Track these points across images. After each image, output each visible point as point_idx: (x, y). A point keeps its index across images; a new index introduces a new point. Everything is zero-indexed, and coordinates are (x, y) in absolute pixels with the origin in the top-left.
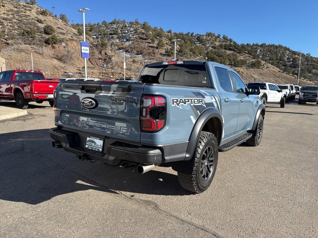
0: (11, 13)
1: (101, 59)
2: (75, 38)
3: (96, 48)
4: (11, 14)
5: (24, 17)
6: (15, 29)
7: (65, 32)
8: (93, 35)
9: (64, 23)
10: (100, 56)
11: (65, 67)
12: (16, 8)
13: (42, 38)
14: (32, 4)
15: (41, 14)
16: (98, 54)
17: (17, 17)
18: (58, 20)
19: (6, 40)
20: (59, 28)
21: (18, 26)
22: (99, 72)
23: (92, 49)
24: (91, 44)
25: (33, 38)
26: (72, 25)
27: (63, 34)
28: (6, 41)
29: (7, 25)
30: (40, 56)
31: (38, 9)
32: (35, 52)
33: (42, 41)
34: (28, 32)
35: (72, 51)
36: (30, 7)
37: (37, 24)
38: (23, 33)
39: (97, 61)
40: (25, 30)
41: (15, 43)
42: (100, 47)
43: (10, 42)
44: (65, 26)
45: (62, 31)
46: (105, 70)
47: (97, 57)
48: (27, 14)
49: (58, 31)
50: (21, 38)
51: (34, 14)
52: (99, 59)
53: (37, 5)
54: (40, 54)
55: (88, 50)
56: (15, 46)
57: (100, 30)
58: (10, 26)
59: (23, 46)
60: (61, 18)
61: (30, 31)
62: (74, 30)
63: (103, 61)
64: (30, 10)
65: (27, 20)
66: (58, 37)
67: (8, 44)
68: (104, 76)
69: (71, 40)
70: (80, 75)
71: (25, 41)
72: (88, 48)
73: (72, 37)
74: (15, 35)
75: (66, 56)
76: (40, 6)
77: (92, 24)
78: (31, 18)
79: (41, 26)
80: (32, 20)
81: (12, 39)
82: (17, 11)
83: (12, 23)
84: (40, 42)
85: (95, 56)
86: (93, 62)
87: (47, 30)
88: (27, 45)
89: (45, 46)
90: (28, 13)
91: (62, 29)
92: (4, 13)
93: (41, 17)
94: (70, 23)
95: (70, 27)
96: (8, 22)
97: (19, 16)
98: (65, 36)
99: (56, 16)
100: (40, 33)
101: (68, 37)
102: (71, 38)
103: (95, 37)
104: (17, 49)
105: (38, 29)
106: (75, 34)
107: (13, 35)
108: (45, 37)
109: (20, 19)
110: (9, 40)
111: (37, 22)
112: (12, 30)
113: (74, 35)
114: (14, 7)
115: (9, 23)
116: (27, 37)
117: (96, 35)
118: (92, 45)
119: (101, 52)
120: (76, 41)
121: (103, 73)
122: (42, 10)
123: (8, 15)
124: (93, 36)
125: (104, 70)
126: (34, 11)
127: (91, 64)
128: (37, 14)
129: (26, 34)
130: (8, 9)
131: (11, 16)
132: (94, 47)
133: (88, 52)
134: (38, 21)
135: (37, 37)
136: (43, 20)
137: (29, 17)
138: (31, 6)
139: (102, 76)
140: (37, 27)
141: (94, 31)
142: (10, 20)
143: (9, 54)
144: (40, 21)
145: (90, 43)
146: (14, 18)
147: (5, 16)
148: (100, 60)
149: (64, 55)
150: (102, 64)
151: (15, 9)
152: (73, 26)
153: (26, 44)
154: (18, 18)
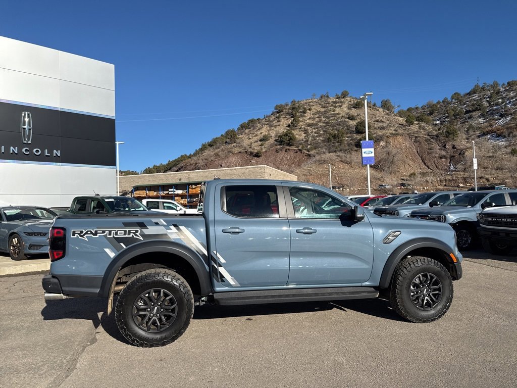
0: (318, 115)
1: (445, 157)
2: (401, 131)
3: (436, 140)
4: (318, 117)
5: (333, 117)
6: (320, 136)
7: (385, 125)
8: (435, 120)
9: (386, 112)
10: (443, 153)
11: (382, 177)
12: (324, 107)
13: (352, 140)
14: (344, 98)
15: (354, 107)
16: (439, 149)
17: (323, 119)
18: (378, 110)
19: (309, 151)
20: (377, 121)
21: (324, 131)
22: (438, 179)
23: (429, 144)
24: (428, 135)
25: (340, 142)
26: (399, 112)
27: (382, 128)
28: (308, 153)
29: (312, 132)
30: (346, 166)
31: (350, 101)
32: (341, 161)
33: (352, 145)
34: (334, 136)
35: (394, 151)
36: (341, 102)
37: (348, 122)
38: (329, 138)
39: (436, 162)
40: (331, 134)
41: (317, 153)
42: (443, 138)
43: (312, 152)
44: (386, 116)
45: (381, 124)
46: (452, 175)
47: (437, 155)
48: (336, 112)
49: (375, 126)
50: (326, 145)
51: (345, 109)
52: (441, 158)
53: (350, 97)
54: (347, 163)
55: (372, 153)
56: (318, 158)
57: (448, 109)
58: (315, 133)
59: (327, 156)
60: (382, 107)
61: (337, 135)
62: (401, 119)
63: (449, 160)
64: (340, 106)
65: (336, 120)
66: (375, 135)
67: (309, 155)
68: (448, 186)
69: (393, 135)
70: (402, 187)
71: (330, 149)
72: (372, 150)
73: (395, 130)
74: (319, 143)
75: (385, 160)
76: (354, 97)
77: (435, 102)
78: (341, 115)
79: (353, 123)
80: (342, 118)
81: (315, 149)
82: (325, 111)
83: (317, 128)
84: (349, 146)
85: (433, 155)
86: (429, 164)
87: (359, 127)
88: (331, 154)
89: (356, 151)
90: (338, 110)
91: (383, 122)
92: (310, 119)
93: (354, 112)
94: (396, 110)
95: (396, 115)
96: (313, 127)
97: (327, 117)
98: (384, 132)
99: (374, 105)
100: (350, 133)
101: (392, 131)
102: (394, 132)
103: (438, 122)
104: (319, 161)
105: (348, 129)
106: (402, 125)
107: (317, 144)
108: (356, 138)
109: (327, 120)
110: (312, 150)
111: (348, 120)
112: (317, 137)
113: (400, 127)
114: (322, 107)
115: (314, 129)
116: (334, 143)
117: (440, 119)
118: (428, 137)
119: (445, 146)
120: (402, 135)
121: (446, 180)
122: (356, 102)
123: (314, 119)
124: (435, 122)
125: (449, 175)
126: (345, 106)
127: (426, 167)
128: (349, 109)
129: (332, 138)
130: (315, 111)
131: (317, 120)
132: (432, 140)
133: (373, 155)
134: (349, 118)
135: (346, 140)
136: (356, 114)
137: (338, 116)
138: (342, 100)
139: (445, 185)
140: (347, 126)
141: (437, 113)
142: (316, 124)
143: (309, 168)
144: (351, 118)
145: (425, 135)
146: (320, 121)
147: (311, 121)
148: (443, 160)
149: (382, 159)
150: (447, 166)
151: (323, 110)
152: (401, 114)
153: (332, 152)
154: (326, 120)
